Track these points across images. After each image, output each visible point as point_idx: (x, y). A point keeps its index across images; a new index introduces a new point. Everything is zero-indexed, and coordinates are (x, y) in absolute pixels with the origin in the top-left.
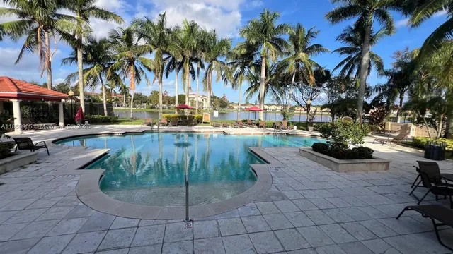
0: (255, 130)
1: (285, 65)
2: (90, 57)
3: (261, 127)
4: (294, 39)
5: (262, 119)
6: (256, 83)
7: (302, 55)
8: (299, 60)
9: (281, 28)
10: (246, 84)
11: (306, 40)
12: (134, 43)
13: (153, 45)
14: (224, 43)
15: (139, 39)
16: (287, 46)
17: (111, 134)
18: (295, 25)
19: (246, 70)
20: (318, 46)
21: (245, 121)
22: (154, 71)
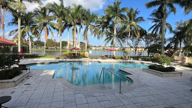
0: (113, 60)
1: (125, 27)
2: (24, 22)
3: (116, 59)
4: (129, 15)
5: (115, 54)
6: (110, 36)
7: (133, 23)
8: (132, 25)
9: (124, 9)
10: (105, 37)
11: (135, 15)
12: (47, 14)
13: (57, 16)
14: (94, 16)
15: (49, 13)
16: (126, 18)
17: (43, 63)
18: (129, 8)
19: (105, 29)
20: (141, 18)
21: (106, 56)
22: (58, 30)
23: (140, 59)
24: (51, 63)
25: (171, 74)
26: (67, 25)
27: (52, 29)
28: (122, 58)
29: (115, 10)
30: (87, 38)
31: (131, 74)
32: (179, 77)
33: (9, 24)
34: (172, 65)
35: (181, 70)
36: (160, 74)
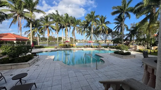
0: (91, 49)
1: (98, 28)
2: (34, 25)
3: (93, 48)
4: (101, 20)
5: (92, 45)
6: (89, 33)
7: (104, 25)
8: (103, 26)
9: (97, 16)
10: (86, 34)
11: (104, 20)
12: (49, 20)
13: (55, 21)
14: (79, 21)
15: (50, 20)
16: (99, 22)
17: (47, 51)
18: (101, 15)
19: (86, 29)
20: (108, 22)
21: (87, 46)
22: (56, 30)
23: (108, 48)
24: (52, 51)
25: (128, 56)
26: (62, 27)
27: (52, 29)
28: (97, 47)
29: (91, 17)
30: (74, 35)
31: (103, 57)
32: (133, 59)
33: (24, 27)
34: (129, 51)
35: (134, 54)
36: (121, 57)
